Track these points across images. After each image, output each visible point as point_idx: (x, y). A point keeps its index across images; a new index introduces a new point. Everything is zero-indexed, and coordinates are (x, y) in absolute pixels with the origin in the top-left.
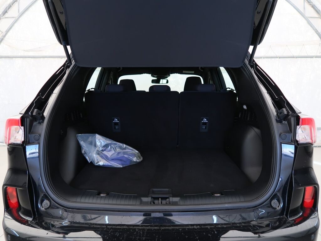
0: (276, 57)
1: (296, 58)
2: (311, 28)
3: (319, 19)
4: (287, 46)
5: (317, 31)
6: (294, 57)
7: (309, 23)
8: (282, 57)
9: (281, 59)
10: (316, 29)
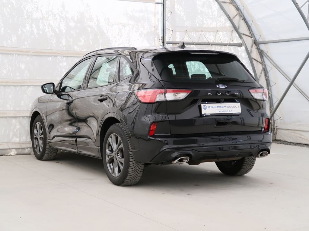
0: (193, 43)
1: (212, 45)
2: (224, 13)
3: (231, 4)
4: (202, 31)
5: (230, 17)
6: (210, 45)
7: (222, 8)
8: (198, 43)
9: (197, 45)
10: (229, 16)
